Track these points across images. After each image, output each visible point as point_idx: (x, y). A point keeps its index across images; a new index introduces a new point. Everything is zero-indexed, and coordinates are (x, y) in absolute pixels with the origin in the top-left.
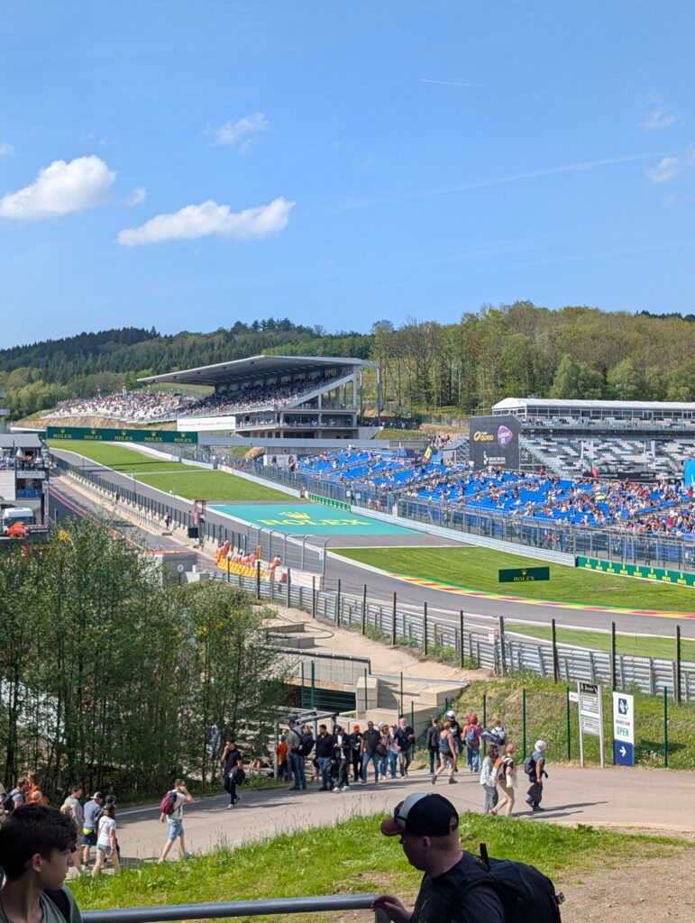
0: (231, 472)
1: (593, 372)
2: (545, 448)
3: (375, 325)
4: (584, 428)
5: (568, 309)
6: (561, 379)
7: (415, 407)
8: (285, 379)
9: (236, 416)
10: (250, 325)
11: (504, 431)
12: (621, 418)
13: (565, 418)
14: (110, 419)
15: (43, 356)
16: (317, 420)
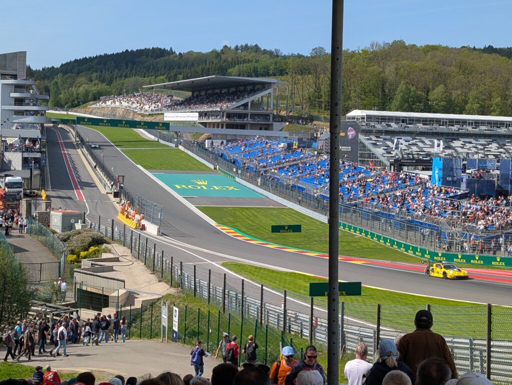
0: (183, 150)
1: (419, 93)
2: (374, 142)
3: (314, 50)
4: (401, 130)
5: (427, 46)
6: (398, 96)
7: (312, 110)
8: (233, 89)
9: (199, 112)
10: (233, 47)
11: (351, 131)
12: (426, 125)
13: (390, 123)
14: (128, 110)
15: (100, 64)
16: (247, 117)
